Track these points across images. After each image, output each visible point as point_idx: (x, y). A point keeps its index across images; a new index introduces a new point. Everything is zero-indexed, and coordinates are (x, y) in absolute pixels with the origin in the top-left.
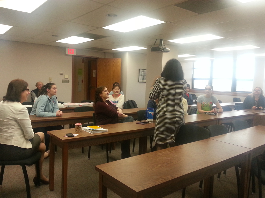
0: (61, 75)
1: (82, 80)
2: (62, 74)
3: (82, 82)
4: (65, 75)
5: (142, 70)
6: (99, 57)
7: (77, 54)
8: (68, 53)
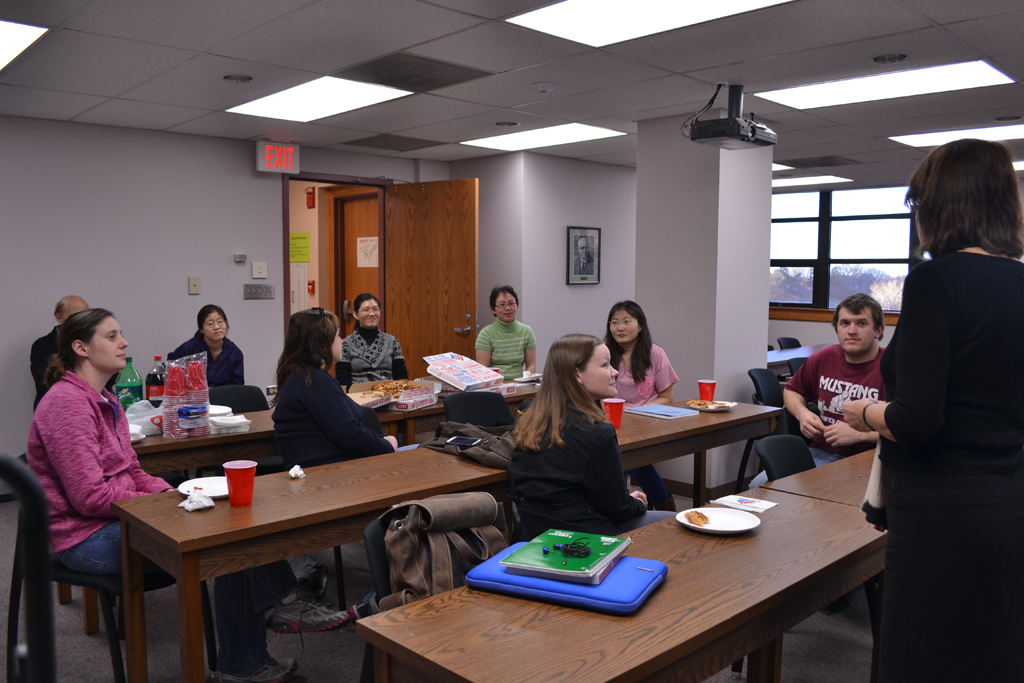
0: (238, 262)
1: (312, 284)
2: (240, 261)
3: (309, 291)
4: (256, 265)
5: (578, 233)
6: (392, 181)
7: (304, 170)
8: (269, 165)
